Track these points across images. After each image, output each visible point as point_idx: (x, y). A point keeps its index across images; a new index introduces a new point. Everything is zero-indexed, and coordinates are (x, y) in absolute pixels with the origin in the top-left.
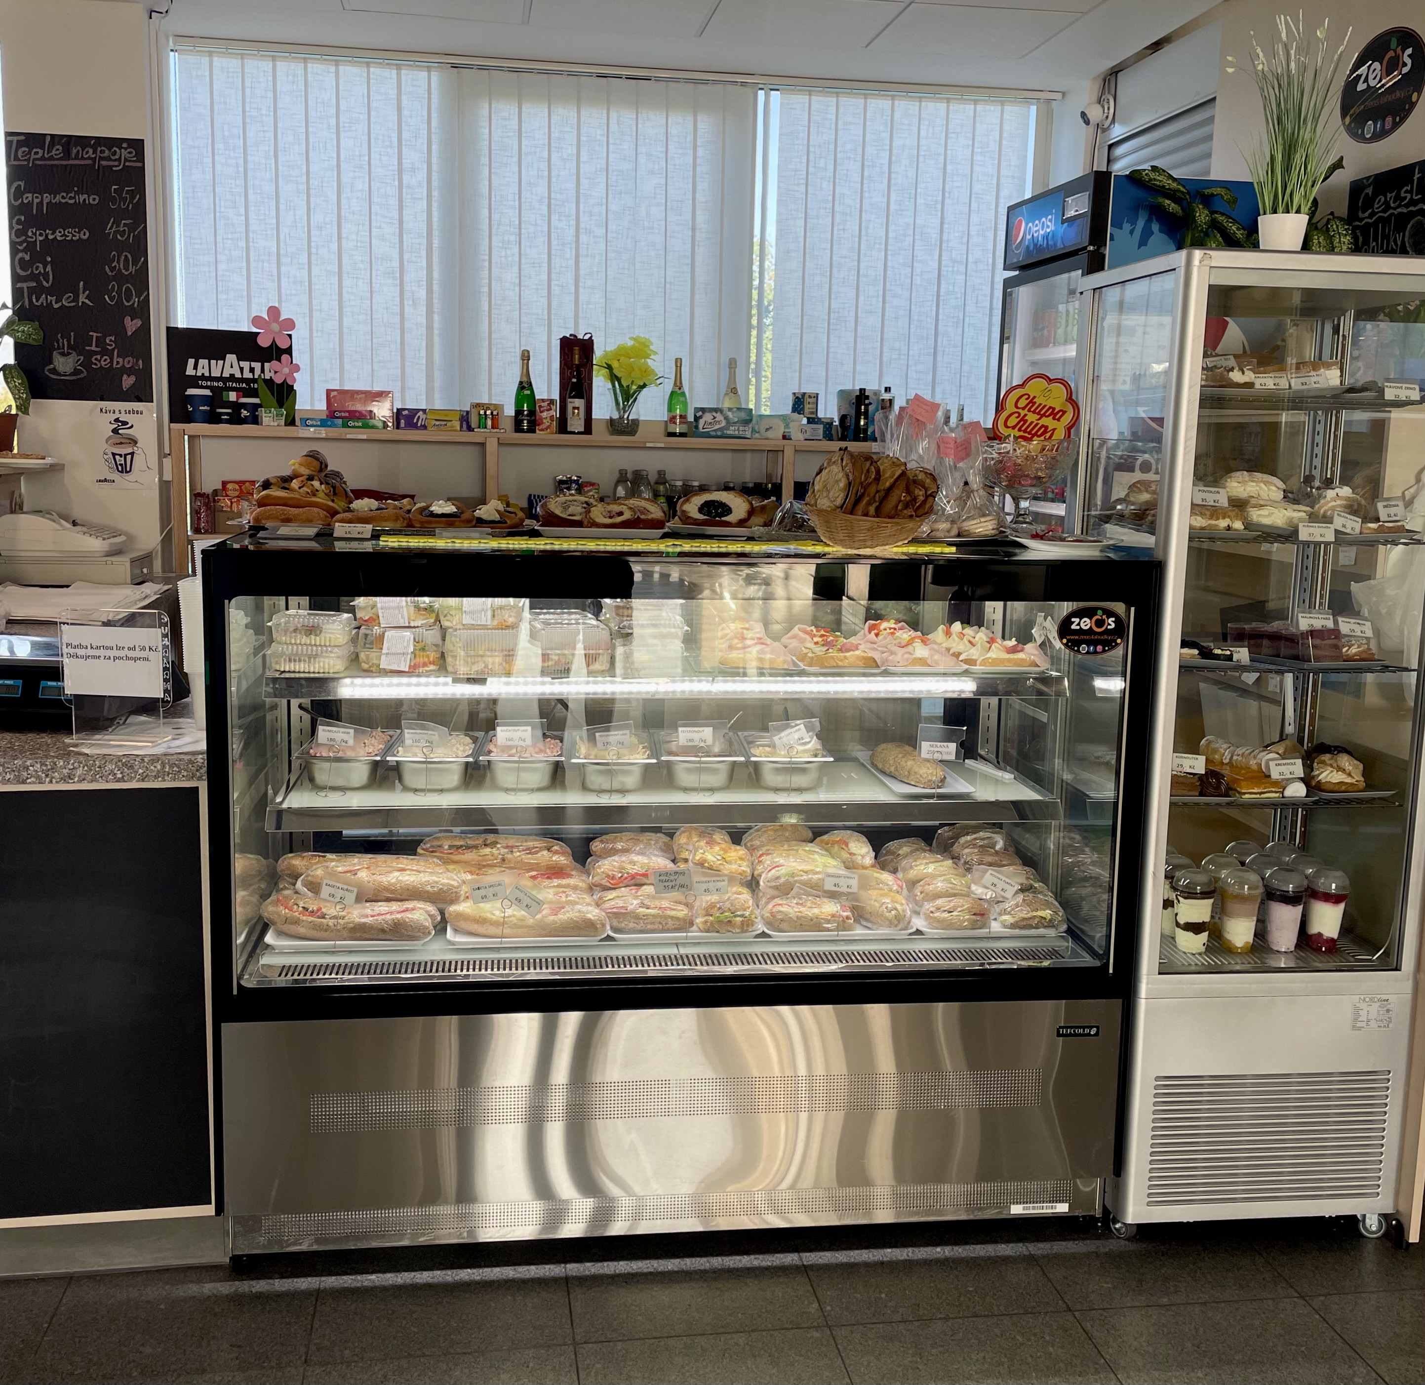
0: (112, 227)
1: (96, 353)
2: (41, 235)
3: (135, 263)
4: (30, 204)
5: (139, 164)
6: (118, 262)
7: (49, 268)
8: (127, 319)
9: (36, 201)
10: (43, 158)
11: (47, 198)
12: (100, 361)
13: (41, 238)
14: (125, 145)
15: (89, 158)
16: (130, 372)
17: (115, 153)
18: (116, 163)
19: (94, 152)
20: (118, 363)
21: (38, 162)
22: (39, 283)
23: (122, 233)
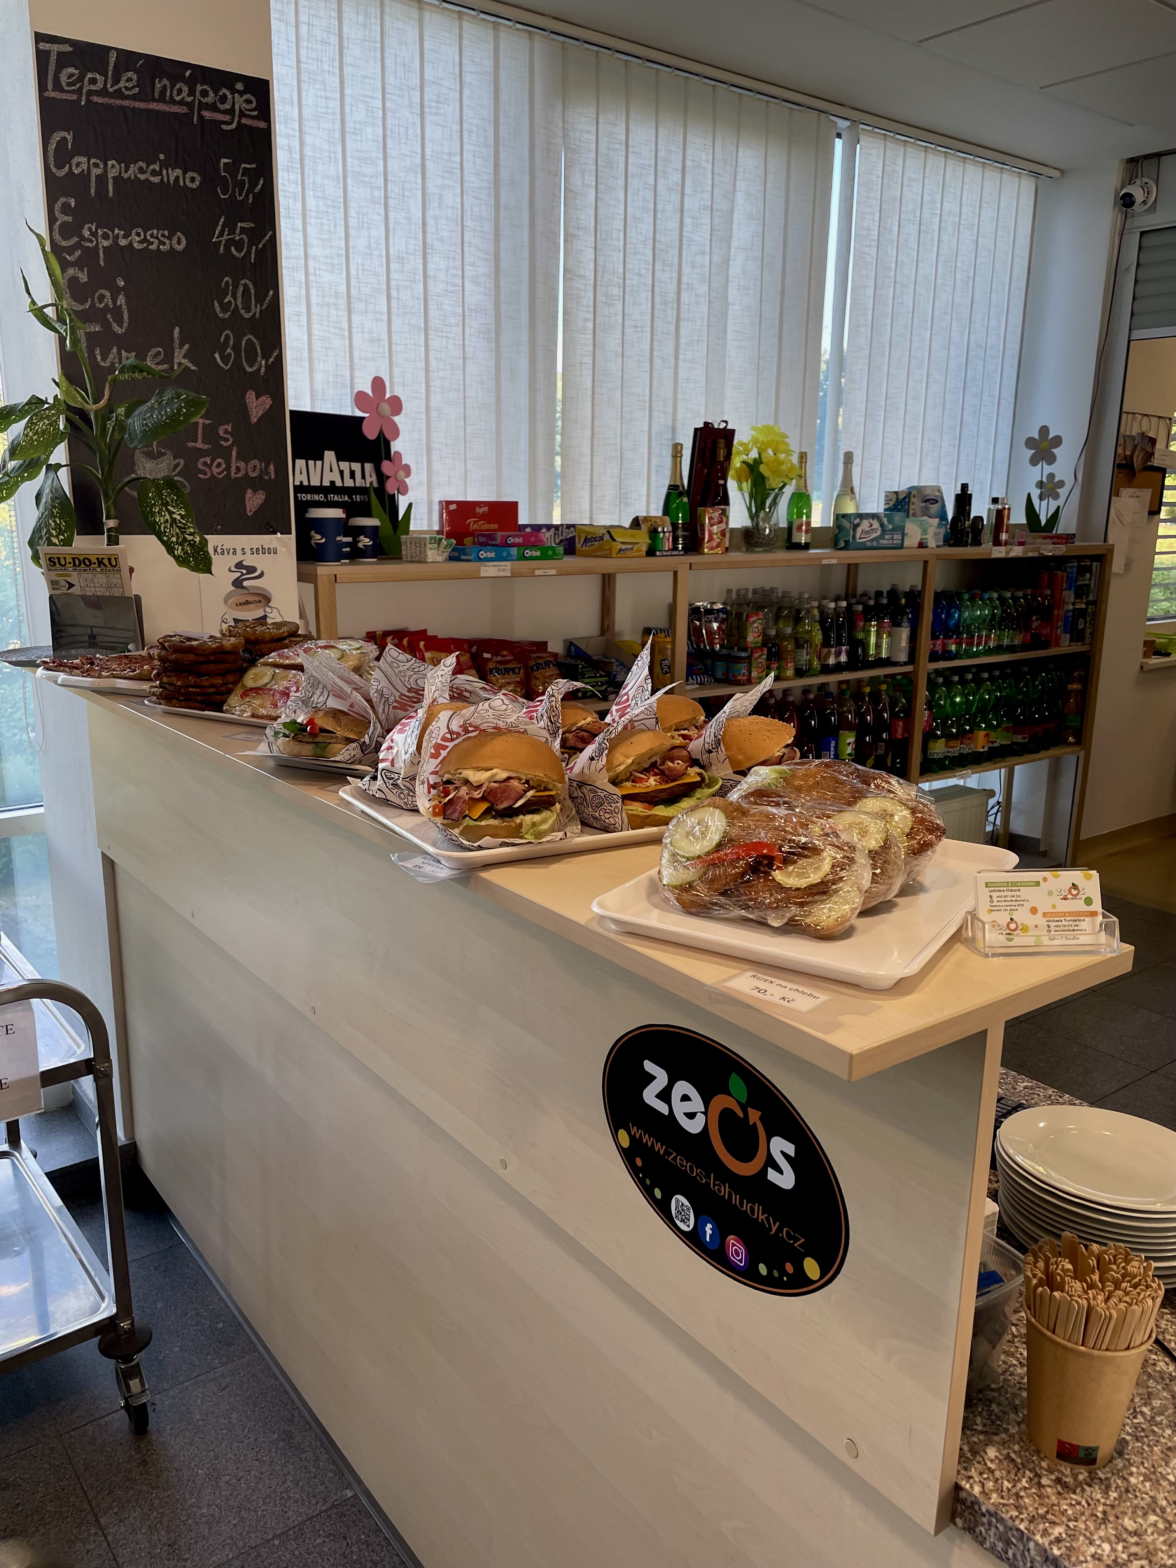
0: (221, 234)
1: (201, 453)
2: (105, 237)
3: (260, 300)
4: (85, 177)
5: (262, 125)
6: (234, 296)
7: (121, 300)
8: (251, 396)
9: (96, 172)
10: (104, 92)
11: (114, 169)
12: (210, 467)
13: (106, 243)
14: (239, 86)
15: (182, 103)
16: (256, 484)
17: (223, 99)
18: (227, 118)
19: (192, 93)
20: (238, 469)
21: (95, 99)
22: (106, 325)
23: (239, 246)
